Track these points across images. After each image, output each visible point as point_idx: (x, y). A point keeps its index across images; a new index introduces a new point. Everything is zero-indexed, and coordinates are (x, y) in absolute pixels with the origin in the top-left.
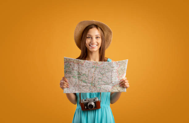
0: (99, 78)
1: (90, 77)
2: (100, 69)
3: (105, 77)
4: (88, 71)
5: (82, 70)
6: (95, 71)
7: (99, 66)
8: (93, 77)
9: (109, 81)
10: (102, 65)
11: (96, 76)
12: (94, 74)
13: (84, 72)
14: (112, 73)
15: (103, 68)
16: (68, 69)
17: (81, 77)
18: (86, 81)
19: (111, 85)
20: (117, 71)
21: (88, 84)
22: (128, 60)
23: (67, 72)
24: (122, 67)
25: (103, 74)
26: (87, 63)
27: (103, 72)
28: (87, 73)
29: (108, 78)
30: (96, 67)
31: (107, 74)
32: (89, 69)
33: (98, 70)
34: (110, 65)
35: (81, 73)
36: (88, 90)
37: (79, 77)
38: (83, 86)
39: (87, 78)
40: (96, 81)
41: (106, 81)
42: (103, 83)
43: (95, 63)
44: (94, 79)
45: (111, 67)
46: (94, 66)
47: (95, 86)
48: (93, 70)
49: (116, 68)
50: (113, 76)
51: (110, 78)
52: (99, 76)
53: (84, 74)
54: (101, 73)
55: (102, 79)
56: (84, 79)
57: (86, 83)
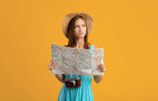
0: (80, 63)
1: (72, 62)
2: (80, 55)
3: (84, 62)
4: (70, 56)
5: (65, 55)
6: (76, 57)
7: (79, 52)
8: (74, 61)
9: (88, 66)
10: (81, 52)
11: (77, 61)
12: (75, 59)
13: (67, 57)
14: (90, 59)
15: (83, 55)
16: (55, 53)
17: (65, 61)
18: (69, 64)
19: (90, 70)
20: (94, 58)
21: (71, 68)
22: (103, 48)
23: (54, 55)
24: (99, 55)
25: (82, 60)
26: (69, 49)
27: (83, 58)
28: (69, 58)
29: (87, 63)
30: (77, 53)
31: (86, 60)
32: (71, 55)
33: (78, 56)
34: (88, 52)
35: (64, 58)
36: (71, 73)
37: (63, 61)
38: (67, 69)
39: (70, 62)
40: (77, 65)
41: (86, 66)
42: (83, 67)
43: (76, 50)
44: (75, 64)
45: (89, 54)
46: (74, 52)
47: (76, 70)
48: (74, 55)
49: (93, 55)
50: (91, 62)
51: (89, 64)
52: (80, 62)
53: (67, 59)
54: (81, 59)
55: (82, 64)
56: (67, 63)
57: (69, 66)
